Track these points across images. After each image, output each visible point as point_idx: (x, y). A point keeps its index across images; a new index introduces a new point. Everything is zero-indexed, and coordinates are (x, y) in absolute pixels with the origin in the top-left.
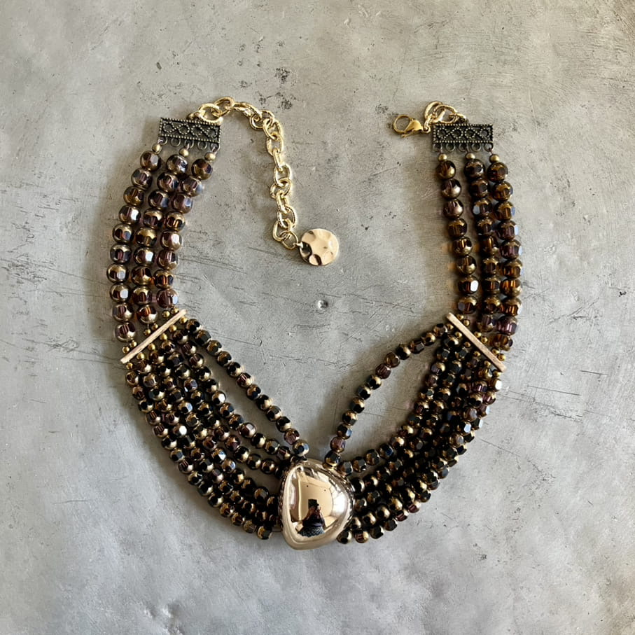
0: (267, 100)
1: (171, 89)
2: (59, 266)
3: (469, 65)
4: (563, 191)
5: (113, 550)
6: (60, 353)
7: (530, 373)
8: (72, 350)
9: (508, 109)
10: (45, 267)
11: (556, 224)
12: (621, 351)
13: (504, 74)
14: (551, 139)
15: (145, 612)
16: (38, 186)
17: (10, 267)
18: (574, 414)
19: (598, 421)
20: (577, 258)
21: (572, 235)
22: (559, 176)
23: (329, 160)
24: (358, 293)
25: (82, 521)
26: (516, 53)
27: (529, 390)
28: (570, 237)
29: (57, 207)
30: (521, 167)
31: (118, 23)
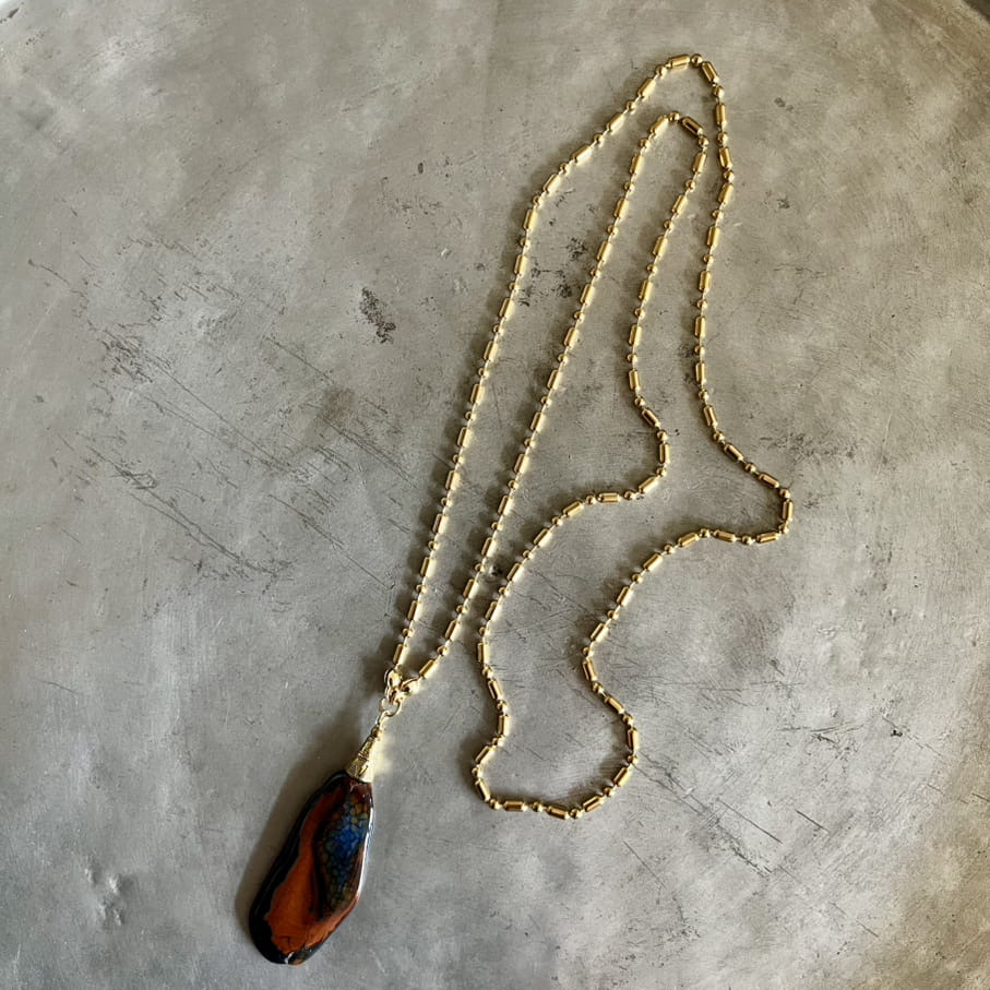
0: (542, 273)
1: (424, 205)
2: (175, 372)
3: (828, 344)
4: (877, 564)
5: (80, 771)
6: (128, 486)
7: (727, 783)
8: (144, 488)
9: (853, 424)
10: (158, 365)
11: (850, 603)
12: (862, 809)
13: (868, 376)
14: (894, 489)
15: (86, 871)
16: (195, 257)
17: (112, 346)
18: (762, 864)
19: (790, 887)
20: (858, 660)
21: (864, 627)
22: (882, 542)
23: (588, 387)
24: (550, 576)
25: (57, 716)
26: (896, 355)
27: (717, 805)
28: (860, 628)
29: (206, 294)
30: (837, 508)
31: (393, 90)
